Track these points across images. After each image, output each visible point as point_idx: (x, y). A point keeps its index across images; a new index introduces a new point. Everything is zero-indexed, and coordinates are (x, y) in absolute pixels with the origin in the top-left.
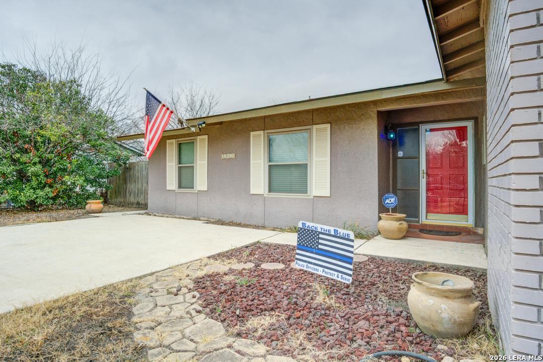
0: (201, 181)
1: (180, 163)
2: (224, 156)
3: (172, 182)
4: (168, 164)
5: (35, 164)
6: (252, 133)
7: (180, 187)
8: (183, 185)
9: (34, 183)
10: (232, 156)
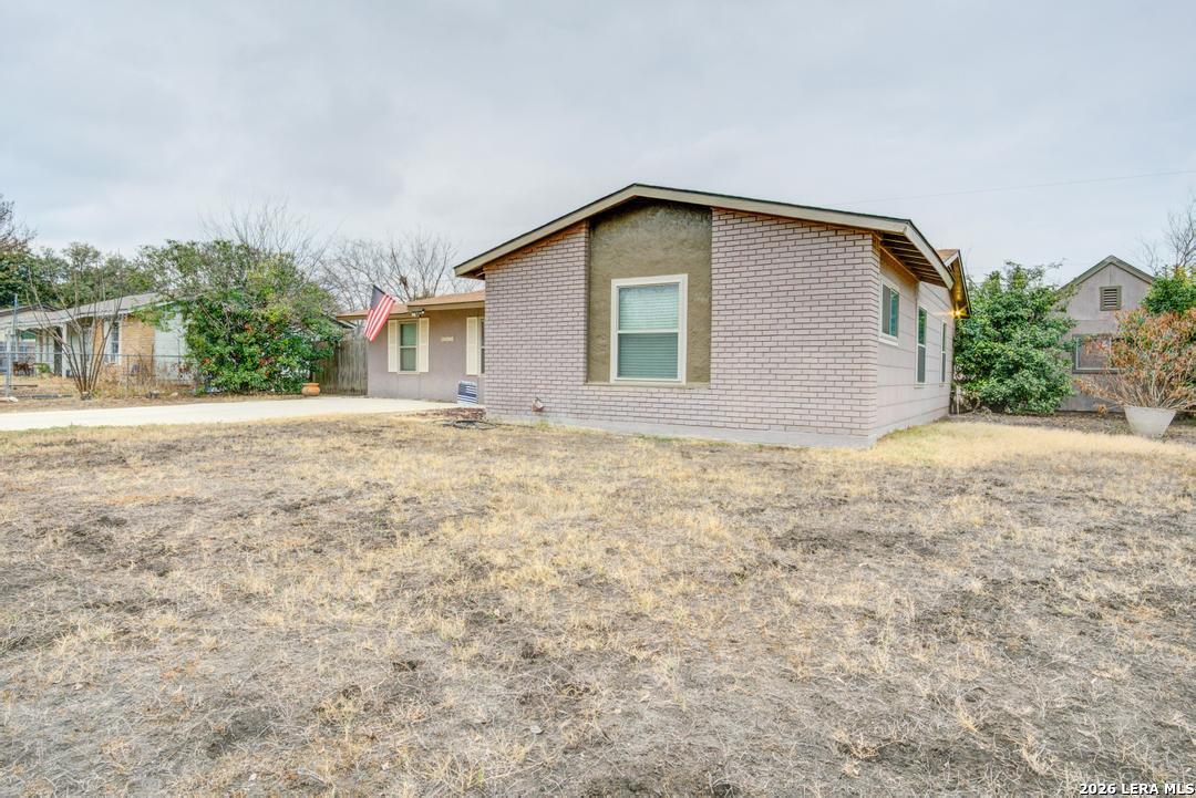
0: (423, 362)
1: (402, 345)
2: (444, 339)
3: (393, 363)
4: (389, 346)
5: (251, 344)
6: (468, 319)
7: (402, 369)
8: (405, 367)
9: (249, 364)
10: (451, 339)
